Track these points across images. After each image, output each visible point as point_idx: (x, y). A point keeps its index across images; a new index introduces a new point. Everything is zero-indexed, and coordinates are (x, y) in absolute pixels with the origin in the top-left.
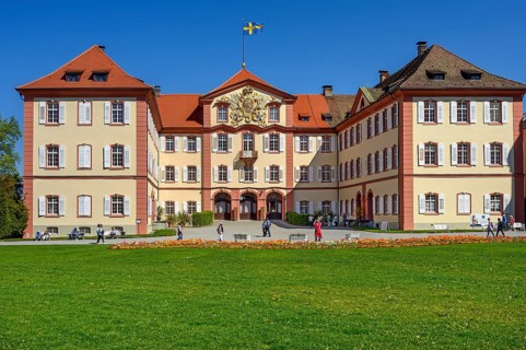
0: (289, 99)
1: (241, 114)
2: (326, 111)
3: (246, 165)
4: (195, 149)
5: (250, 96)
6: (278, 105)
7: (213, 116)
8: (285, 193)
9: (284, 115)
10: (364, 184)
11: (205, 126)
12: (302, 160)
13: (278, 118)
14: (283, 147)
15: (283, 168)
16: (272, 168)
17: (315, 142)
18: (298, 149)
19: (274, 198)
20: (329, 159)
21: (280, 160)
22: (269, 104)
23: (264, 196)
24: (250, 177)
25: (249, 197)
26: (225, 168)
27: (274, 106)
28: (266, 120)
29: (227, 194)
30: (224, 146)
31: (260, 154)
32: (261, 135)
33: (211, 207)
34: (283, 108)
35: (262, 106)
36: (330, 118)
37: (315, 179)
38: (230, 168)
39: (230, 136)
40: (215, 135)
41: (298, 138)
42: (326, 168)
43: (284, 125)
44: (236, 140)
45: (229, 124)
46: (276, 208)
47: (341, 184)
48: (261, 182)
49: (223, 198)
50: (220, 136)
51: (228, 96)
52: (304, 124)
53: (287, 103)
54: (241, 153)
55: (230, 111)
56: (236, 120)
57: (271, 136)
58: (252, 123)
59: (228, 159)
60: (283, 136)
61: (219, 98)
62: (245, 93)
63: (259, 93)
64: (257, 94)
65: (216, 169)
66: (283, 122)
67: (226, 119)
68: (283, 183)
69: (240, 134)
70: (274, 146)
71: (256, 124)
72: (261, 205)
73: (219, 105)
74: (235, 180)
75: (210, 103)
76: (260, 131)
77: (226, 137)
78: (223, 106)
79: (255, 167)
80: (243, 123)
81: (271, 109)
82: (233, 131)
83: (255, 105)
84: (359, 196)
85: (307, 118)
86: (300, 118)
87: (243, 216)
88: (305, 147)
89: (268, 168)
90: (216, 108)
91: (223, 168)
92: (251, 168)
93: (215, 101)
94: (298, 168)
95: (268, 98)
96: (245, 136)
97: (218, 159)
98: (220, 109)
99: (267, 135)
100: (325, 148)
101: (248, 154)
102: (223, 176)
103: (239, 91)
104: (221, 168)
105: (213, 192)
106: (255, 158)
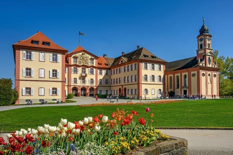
0: (96, 58)
1: (81, 61)
2: (106, 63)
3: (83, 78)
5: (84, 55)
6: (93, 59)
7: (72, 61)
8: (95, 87)
9: (95, 63)
10: (122, 86)
11: (69, 64)
12: (100, 77)
13: (93, 63)
14: (95, 73)
15: (94, 80)
16: (91, 79)
17: (104, 72)
18: (99, 74)
19: (92, 89)
20: (107, 77)
21: (94, 77)
22: (90, 59)
23: (89, 89)
24: (84, 82)
25: (84, 89)
26: (76, 79)
28: (90, 64)
30: (76, 71)
31: (88, 75)
32: (88, 69)
33: (71, 92)
34: (95, 60)
35: (88, 59)
36: (108, 65)
37: (104, 84)
38: (78, 79)
39: (78, 68)
40: (73, 67)
41: (99, 70)
42: (107, 80)
44: (80, 70)
45: (77, 64)
46: (93, 92)
47: (111, 85)
48: (88, 84)
49: (75, 89)
51: (77, 55)
52: (100, 66)
53: (96, 59)
54: (81, 74)
55: (78, 60)
56: (80, 63)
59: (77, 76)
60: (94, 69)
62: (83, 54)
64: (87, 55)
65: (73, 79)
66: (94, 65)
67: (77, 62)
68: (94, 85)
69: (81, 68)
70: (92, 72)
71: (86, 65)
72: (88, 91)
73: (74, 57)
74: (79, 83)
75: (71, 56)
76: (88, 67)
77: (76, 68)
78: (76, 58)
79: (86, 79)
80: (82, 64)
82: (79, 66)
83: (86, 59)
84: (120, 89)
85: (101, 64)
86: (99, 64)
87: (82, 95)
88: (101, 73)
91: (75, 79)
92: (85, 79)
93: (73, 56)
94: (99, 80)
95: (90, 57)
96: (83, 69)
97: (73, 76)
98: (74, 59)
99: (90, 69)
100: (107, 74)
101: (84, 75)
102: (75, 81)
103: (81, 53)
105: (72, 87)
106: (86, 76)
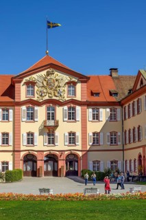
0: (84, 79)
1: (45, 91)
2: (113, 90)
3: (49, 132)
4: (8, 119)
5: (52, 77)
6: (75, 84)
7: (22, 93)
8: (80, 154)
9: (80, 92)
10: (144, 147)
11: (16, 100)
12: (94, 127)
13: (75, 94)
14: (79, 117)
15: (79, 134)
16: (70, 134)
17: (104, 113)
18: (91, 119)
19: (72, 159)
20: (116, 127)
21: (76, 127)
22: (67, 83)
23: (63, 157)
24: (52, 141)
25: (52, 158)
26: (32, 134)
27: (71, 84)
28: (66, 95)
29: (33, 155)
30: (31, 117)
31: (61, 123)
32: (61, 108)
33: (21, 166)
34: (79, 86)
35: (62, 84)
36: (116, 94)
37: (105, 143)
38: (36, 134)
39: (36, 108)
40: (24, 108)
41: (90, 110)
42: (113, 134)
43: (80, 100)
44: (41, 112)
45: (35, 99)
46: (73, 167)
47: (126, 147)
48: (61, 145)
49: (30, 159)
50: (28, 109)
51: (35, 77)
52: (95, 99)
53: (82, 82)
54: (45, 122)
55: (36, 88)
56: (41, 95)
57: (69, 108)
58: (54, 98)
59: (35, 127)
60: (78, 108)
61: (28, 78)
62: (48, 74)
63: (59, 74)
64: (58, 75)
65: (25, 135)
66: (78, 97)
67: (33, 94)
68: (79, 146)
69: (44, 107)
70: (72, 116)
71: (57, 98)
72: (62, 164)
73: (27, 84)
74: (40, 144)
75: (20, 82)
76: (61, 104)
77: (33, 109)
78: (31, 84)
79: (57, 133)
80: (47, 98)
81: (69, 87)
82: (39, 104)
83: (56, 84)
84: (140, 156)
85: (98, 94)
86: (92, 94)
87: (47, 173)
88: (96, 117)
89: (67, 134)
90: (25, 86)
91: (30, 135)
92: (53, 135)
93: (24, 81)
94: (91, 134)
95: (66, 78)
96: (48, 109)
97: (26, 127)
98: (28, 87)
99: (66, 108)
100: (112, 118)
101: (51, 123)
102: (31, 140)
103: (44, 73)
104: (28, 134)
105: (22, 154)
106: (56, 126)
